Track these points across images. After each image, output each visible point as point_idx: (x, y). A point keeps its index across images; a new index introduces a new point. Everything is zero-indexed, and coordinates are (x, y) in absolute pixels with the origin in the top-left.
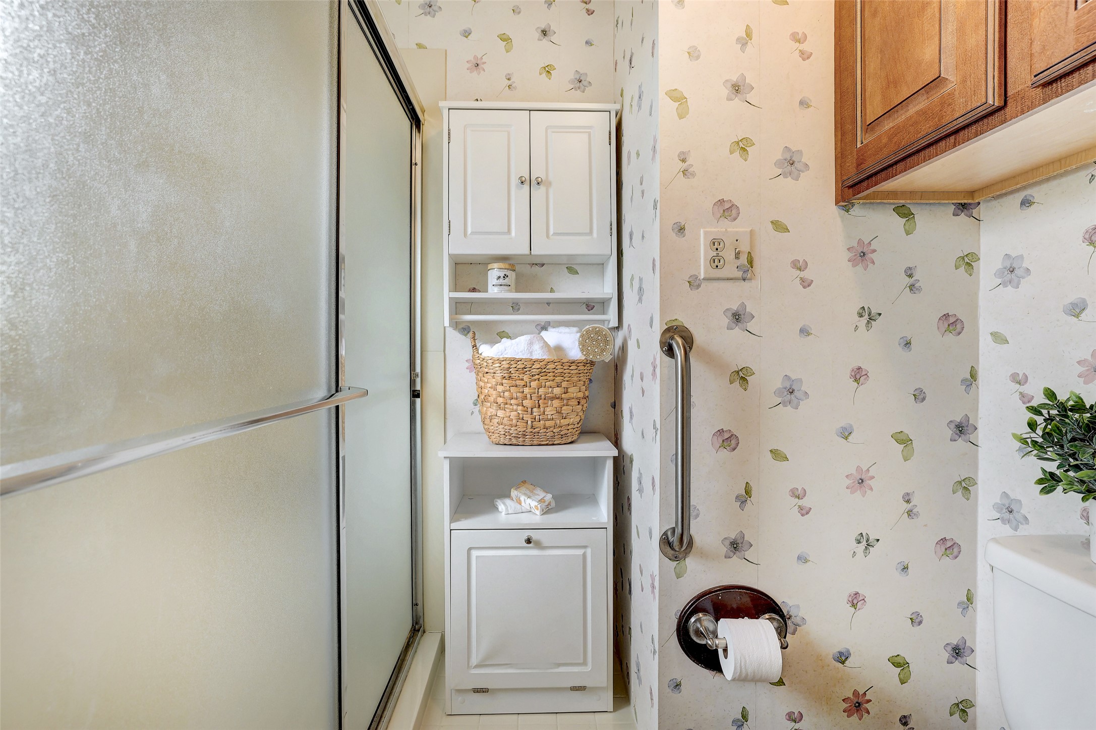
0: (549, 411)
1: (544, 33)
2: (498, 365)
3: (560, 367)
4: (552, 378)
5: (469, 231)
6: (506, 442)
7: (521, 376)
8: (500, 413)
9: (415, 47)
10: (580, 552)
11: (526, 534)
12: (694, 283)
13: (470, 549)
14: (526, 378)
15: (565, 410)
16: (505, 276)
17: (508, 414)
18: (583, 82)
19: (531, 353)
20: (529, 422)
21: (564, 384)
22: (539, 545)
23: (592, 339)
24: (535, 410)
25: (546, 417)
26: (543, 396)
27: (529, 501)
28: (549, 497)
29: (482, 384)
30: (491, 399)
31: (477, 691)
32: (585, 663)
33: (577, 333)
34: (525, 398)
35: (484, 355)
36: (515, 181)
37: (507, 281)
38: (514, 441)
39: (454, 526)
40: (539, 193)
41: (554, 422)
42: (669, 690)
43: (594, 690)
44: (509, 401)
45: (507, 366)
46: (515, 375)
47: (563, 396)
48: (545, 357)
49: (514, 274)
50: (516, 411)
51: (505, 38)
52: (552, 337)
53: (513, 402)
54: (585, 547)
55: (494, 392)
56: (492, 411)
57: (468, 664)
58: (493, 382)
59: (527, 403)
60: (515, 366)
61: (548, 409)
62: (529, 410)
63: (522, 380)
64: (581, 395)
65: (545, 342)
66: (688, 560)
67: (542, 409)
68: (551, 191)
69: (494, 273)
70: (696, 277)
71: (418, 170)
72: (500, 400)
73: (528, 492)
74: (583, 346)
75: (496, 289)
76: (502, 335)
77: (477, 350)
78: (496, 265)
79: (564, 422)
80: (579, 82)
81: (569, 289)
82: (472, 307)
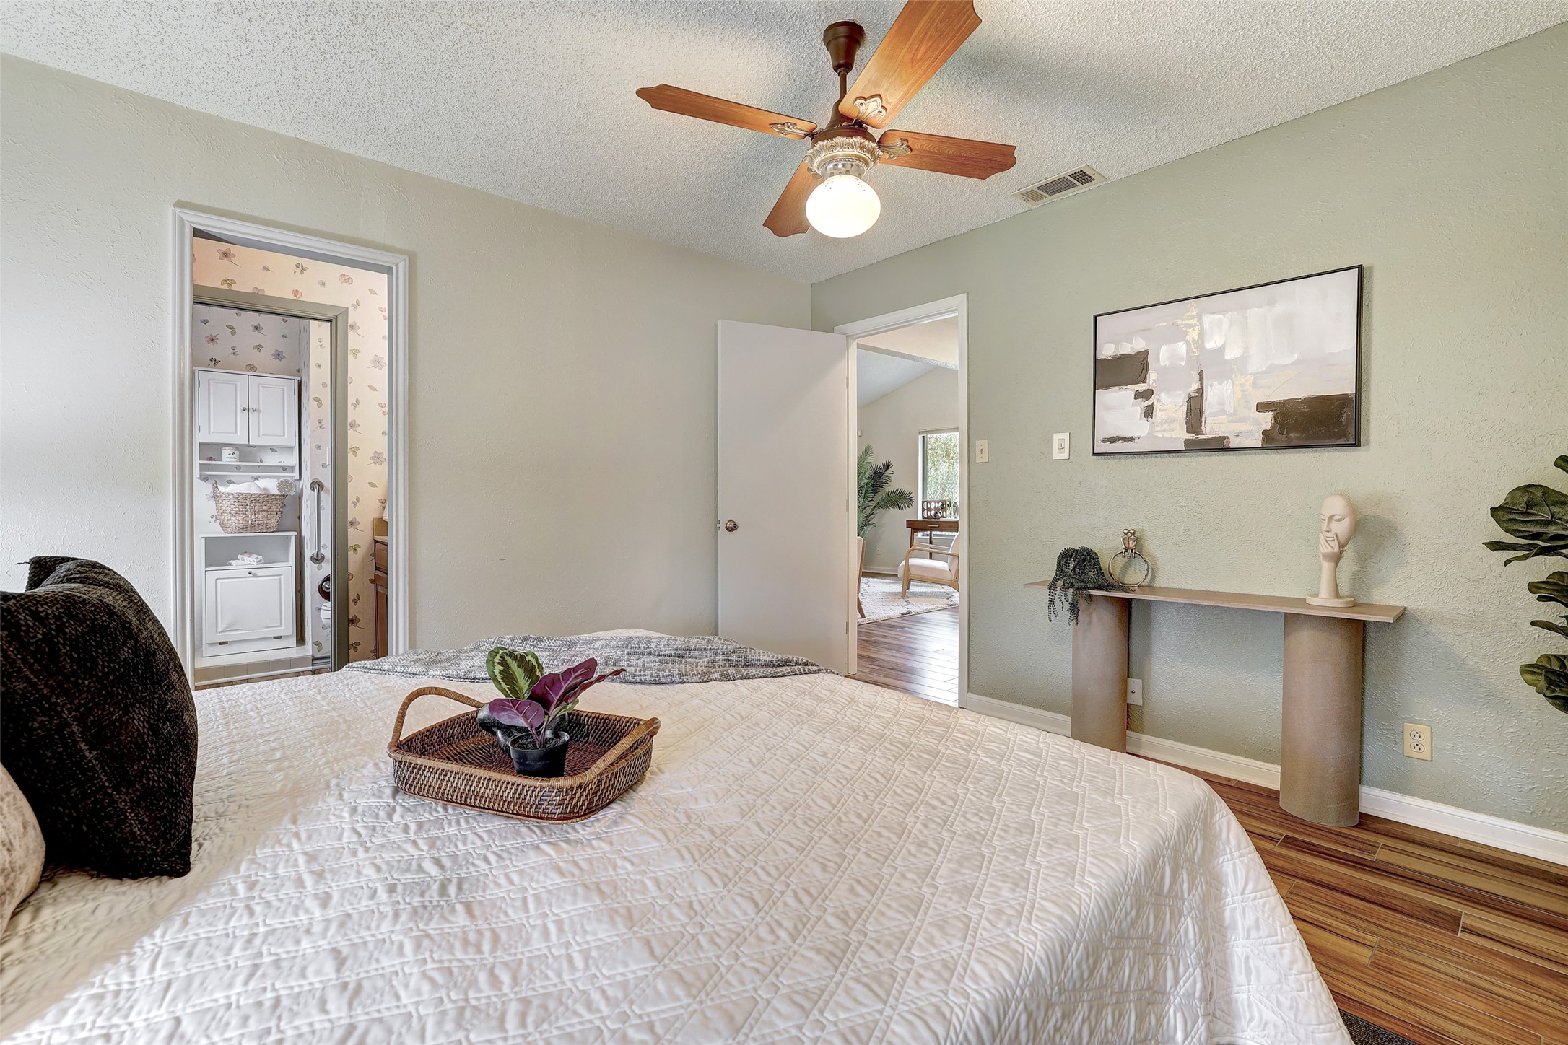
0: (261, 517)
1: (256, 328)
2: (230, 496)
3: (266, 497)
4: (262, 502)
5: (213, 431)
7: (244, 501)
8: (232, 519)
10: (278, 577)
11: (248, 571)
13: (217, 579)
14: (247, 502)
15: (269, 517)
16: (233, 454)
17: (237, 519)
18: (280, 356)
19: (250, 491)
20: (249, 522)
21: (269, 505)
22: (255, 576)
23: (284, 485)
24: (252, 516)
25: (258, 520)
26: (257, 510)
27: (249, 559)
28: (260, 557)
29: (220, 504)
30: (226, 511)
31: (221, 644)
32: (280, 625)
33: (276, 482)
34: (247, 511)
35: (221, 491)
36: (239, 409)
37: (234, 456)
38: (240, 531)
39: (209, 569)
40: (253, 416)
41: (263, 522)
43: (287, 637)
44: (237, 513)
45: (237, 497)
46: (241, 501)
47: (268, 510)
48: (259, 492)
49: (238, 452)
50: (242, 517)
51: (231, 328)
52: (262, 483)
53: (240, 513)
54: (280, 575)
55: (228, 508)
56: (227, 517)
57: (215, 632)
58: (228, 503)
59: (248, 513)
60: (241, 496)
62: (249, 516)
63: (245, 503)
64: (278, 510)
65: (257, 486)
66: (323, 564)
67: (256, 516)
68: (261, 415)
69: (226, 453)
70: (325, 464)
72: (233, 512)
73: (248, 556)
74: (279, 488)
75: (228, 460)
76: (230, 482)
77: (216, 488)
78: (227, 448)
79: (269, 522)
80: (278, 355)
81: (271, 460)
82: (209, 468)
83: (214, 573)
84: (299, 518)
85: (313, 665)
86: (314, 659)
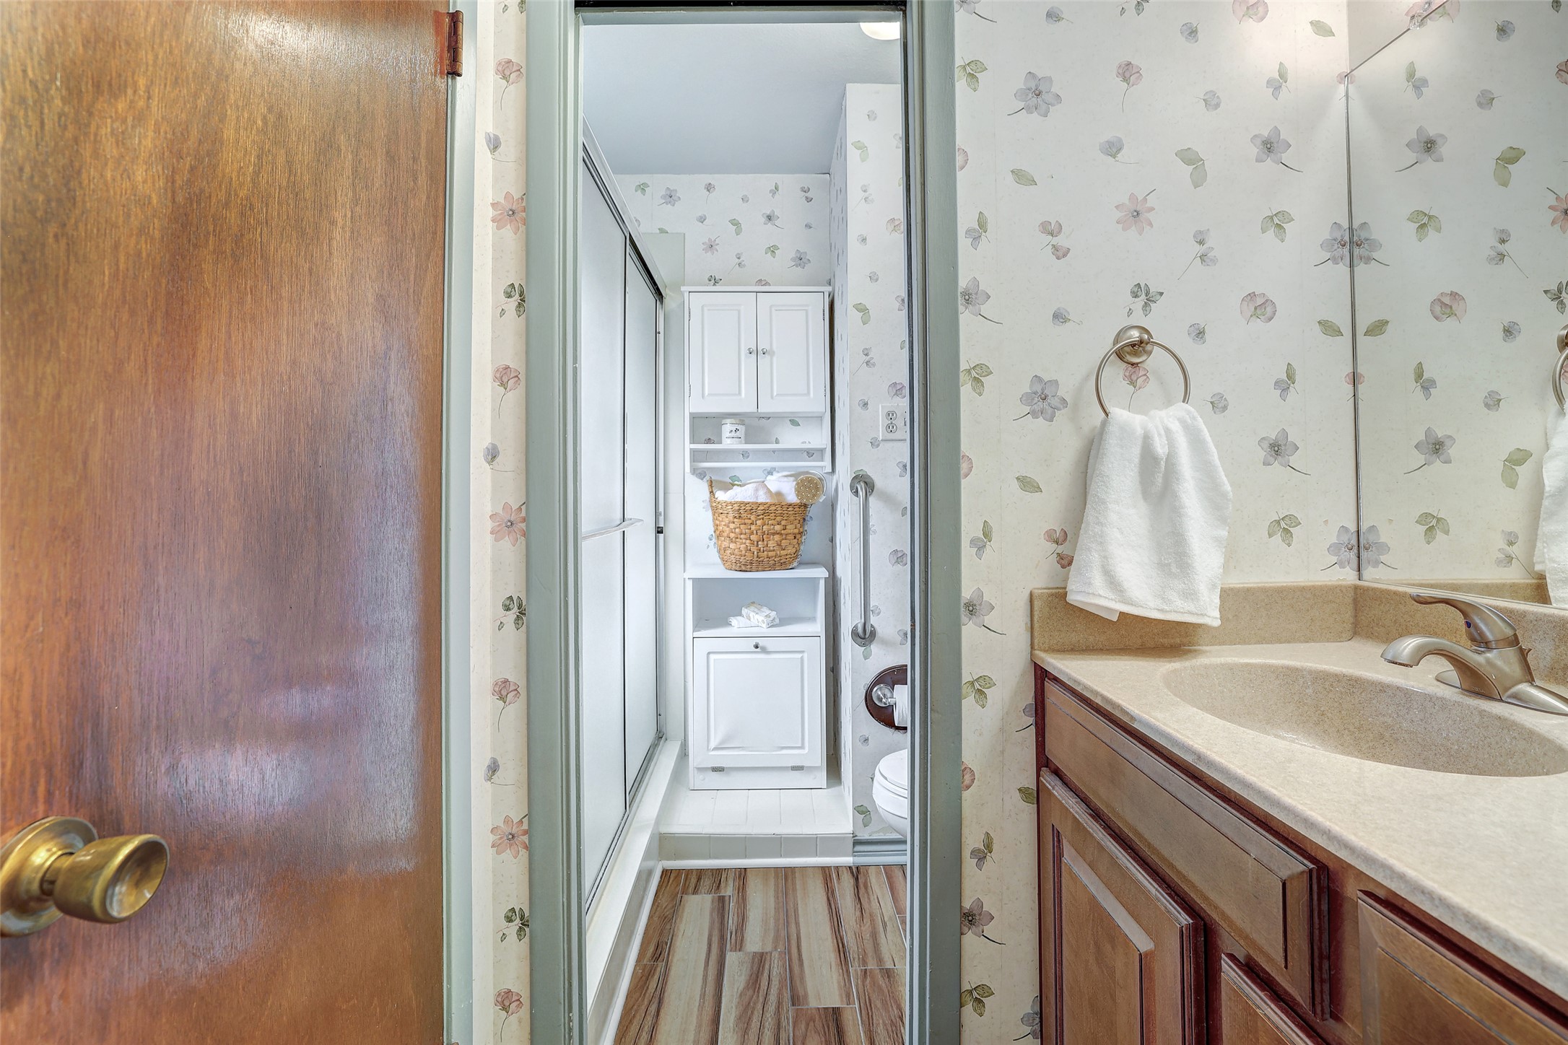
0: (771, 544)
1: (769, 218)
2: (731, 507)
3: (780, 508)
4: (774, 518)
5: (706, 393)
6: (737, 569)
7: (749, 516)
8: (732, 546)
9: (658, 231)
10: (799, 656)
11: (754, 641)
12: (875, 443)
13: (709, 653)
14: (753, 517)
15: (784, 543)
16: (737, 430)
17: (738, 547)
18: (803, 260)
19: (757, 497)
20: (755, 553)
21: (783, 523)
22: (764, 650)
23: (805, 487)
24: (759, 543)
25: (768, 549)
26: (766, 532)
27: (757, 616)
28: (773, 614)
29: (717, 522)
30: (725, 534)
31: (715, 769)
32: (802, 747)
33: (794, 481)
34: (752, 533)
35: (719, 499)
36: (744, 352)
37: (738, 434)
38: (743, 568)
39: (696, 634)
40: (764, 361)
41: (775, 553)
42: (860, 743)
43: (811, 769)
44: (739, 536)
45: (738, 508)
46: (744, 515)
47: (783, 532)
48: (768, 501)
49: (743, 427)
50: (745, 544)
51: (735, 223)
52: (774, 482)
53: (742, 536)
54: (803, 652)
55: (728, 529)
56: (726, 544)
57: (708, 747)
58: (727, 521)
59: (754, 537)
60: (744, 508)
61: (770, 542)
62: (756, 543)
63: (750, 519)
64: (796, 531)
65: (768, 489)
66: (873, 647)
67: (765, 543)
68: (775, 359)
69: (727, 428)
70: (876, 439)
71: (661, 337)
72: (732, 535)
73: (756, 610)
74: (799, 492)
75: (729, 441)
76: (734, 483)
77: (714, 495)
78: (728, 421)
79: (783, 553)
80: (800, 260)
81: (791, 438)
82: (707, 456)
83: (709, 641)
84: (832, 540)
85: (854, 853)
86: (857, 843)
